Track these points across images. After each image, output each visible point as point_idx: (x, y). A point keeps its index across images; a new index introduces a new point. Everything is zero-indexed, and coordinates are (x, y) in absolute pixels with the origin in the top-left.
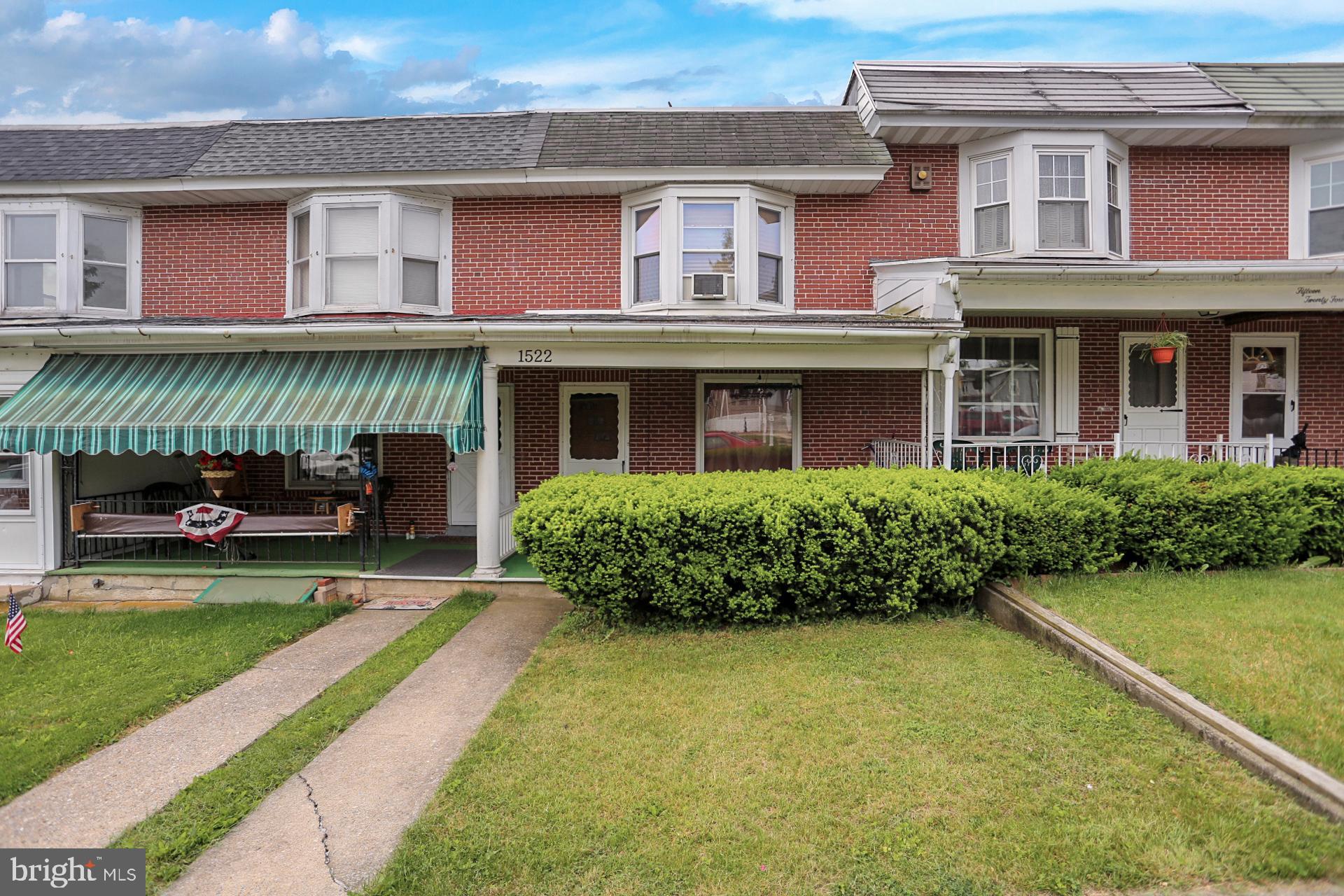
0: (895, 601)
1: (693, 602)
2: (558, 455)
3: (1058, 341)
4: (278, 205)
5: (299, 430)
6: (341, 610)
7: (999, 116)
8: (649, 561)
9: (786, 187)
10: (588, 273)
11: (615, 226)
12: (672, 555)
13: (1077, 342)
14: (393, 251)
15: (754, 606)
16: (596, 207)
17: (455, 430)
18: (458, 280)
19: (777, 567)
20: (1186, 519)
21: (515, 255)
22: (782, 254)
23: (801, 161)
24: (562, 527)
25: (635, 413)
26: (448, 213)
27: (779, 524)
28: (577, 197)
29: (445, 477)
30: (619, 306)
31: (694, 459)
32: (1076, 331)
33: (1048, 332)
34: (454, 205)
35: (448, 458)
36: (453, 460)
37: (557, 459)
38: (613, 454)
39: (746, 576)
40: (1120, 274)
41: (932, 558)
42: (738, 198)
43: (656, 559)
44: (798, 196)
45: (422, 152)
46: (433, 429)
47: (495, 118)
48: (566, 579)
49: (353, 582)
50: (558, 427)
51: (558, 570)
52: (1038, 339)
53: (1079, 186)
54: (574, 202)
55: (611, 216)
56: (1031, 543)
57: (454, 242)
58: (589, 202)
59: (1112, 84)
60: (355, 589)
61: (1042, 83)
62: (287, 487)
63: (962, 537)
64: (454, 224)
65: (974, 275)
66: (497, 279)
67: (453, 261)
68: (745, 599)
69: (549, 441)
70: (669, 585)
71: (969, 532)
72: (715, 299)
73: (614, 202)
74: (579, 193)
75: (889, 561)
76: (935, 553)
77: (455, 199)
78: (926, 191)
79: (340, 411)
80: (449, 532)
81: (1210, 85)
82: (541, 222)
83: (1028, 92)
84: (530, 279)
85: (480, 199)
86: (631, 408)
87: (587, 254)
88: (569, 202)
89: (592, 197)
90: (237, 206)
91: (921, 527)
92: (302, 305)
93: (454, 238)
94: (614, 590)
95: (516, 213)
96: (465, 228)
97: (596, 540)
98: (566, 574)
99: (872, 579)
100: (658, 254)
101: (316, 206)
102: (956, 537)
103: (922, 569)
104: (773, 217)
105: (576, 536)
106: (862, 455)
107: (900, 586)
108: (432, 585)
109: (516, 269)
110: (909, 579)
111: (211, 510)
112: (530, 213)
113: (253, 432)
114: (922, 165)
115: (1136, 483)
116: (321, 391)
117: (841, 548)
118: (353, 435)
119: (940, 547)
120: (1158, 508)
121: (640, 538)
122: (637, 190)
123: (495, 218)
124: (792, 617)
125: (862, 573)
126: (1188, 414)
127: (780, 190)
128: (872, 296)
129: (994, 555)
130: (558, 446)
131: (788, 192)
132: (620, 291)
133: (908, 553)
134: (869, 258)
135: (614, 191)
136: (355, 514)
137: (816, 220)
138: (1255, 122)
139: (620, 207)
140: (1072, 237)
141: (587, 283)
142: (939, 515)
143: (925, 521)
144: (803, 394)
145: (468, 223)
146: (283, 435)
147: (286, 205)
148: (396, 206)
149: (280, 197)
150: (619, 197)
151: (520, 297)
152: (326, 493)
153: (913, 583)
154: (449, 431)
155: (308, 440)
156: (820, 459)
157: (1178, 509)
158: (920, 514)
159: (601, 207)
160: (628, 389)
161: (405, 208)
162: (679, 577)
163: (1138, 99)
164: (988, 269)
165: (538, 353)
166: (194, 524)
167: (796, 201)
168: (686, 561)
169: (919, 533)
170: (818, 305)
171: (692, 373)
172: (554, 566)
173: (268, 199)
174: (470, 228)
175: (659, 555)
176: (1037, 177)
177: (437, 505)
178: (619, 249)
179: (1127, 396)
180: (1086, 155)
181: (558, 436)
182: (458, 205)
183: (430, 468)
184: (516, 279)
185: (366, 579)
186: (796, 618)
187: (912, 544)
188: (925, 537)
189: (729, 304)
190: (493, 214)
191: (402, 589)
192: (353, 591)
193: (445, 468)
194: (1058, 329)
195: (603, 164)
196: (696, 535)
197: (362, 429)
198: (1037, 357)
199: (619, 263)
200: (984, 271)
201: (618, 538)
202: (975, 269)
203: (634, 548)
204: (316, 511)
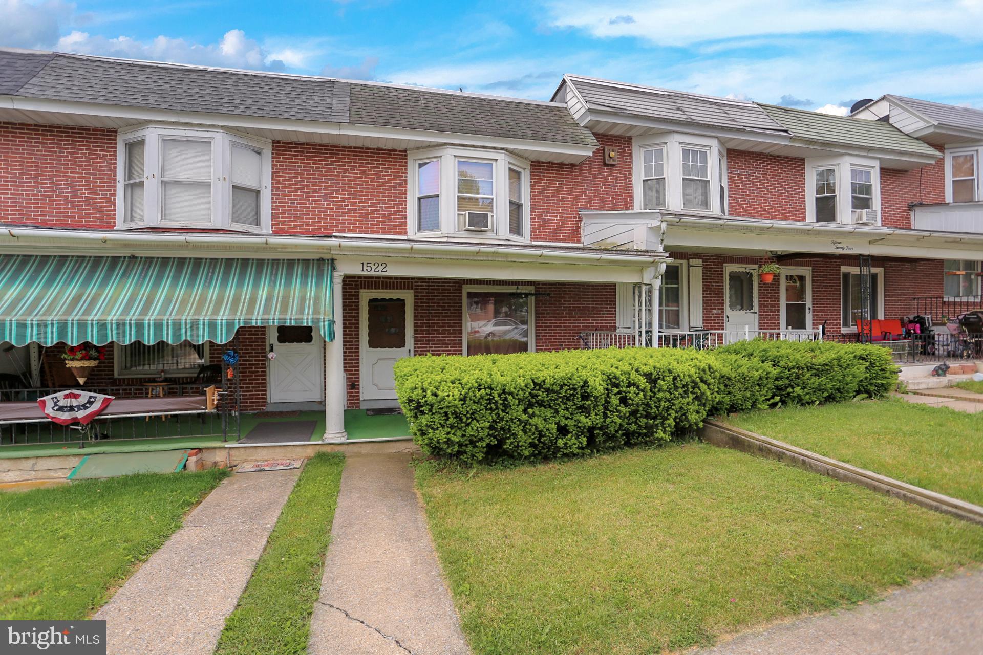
0: (660, 434)
1: (532, 445)
2: (358, 345)
3: (691, 268)
4: (108, 131)
5: (186, 323)
6: (222, 474)
7: (661, 121)
8: (510, 416)
9: (526, 155)
10: (382, 207)
11: (403, 173)
12: (525, 411)
13: (701, 269)
14: (224, 179)
15: (575, 444)
16: (388, 158)
17: (326, 323)
18: (276, 206)
19: (593, 416)
20: (808, 375)
21: (324, 190)
22: (523, 202)
23: (540, 138)
24: (451, 394)
25: (418, 313)
26: (268, 153)
27: (597, 385)
28: (374, 149)
29: (265, 364)
30: (406, 233)
31: (461, 347)
32: (699, 262)
33: (684, 262)
34: (273, 146)
35: (268, 348)
36: (272, 350)
37: (358, 348)
38: (402, 345)
39: (570, 423)
40: (751, 227)
41: (683, 404)
42: (496, 160)
43: (515, 414)
44: (532, 162)
45: (249, 101)
46: (307, 322)
47: (304, 81)
48: (448, 433)
49: (217, 451)
50: (358, 324)
51: (443, 426)
52: (678, 267)
53: (704, 170)
54: (371, 153)
55: (400, 166)
56: (729, 393)
57: (273, 176)
58: (383, 154)
59: (716, 109)
60: (220, 457)
61: (681, 103)
62: (116, 376)
63: (700, 390)
64: (273, 161)
65: (676, 222)
66: (309, 207)
67: (272, 191)
68: (571, 440)
69: (352, 335)
70: (521, 433)
71: (704, 387)
72: (481, 231)
73: (402, 155)
74: (376, 146)
75: (658, 408)
76: (685, 401)
77: (274, 142)
78: (613, 166)
79: (220, 308)
80: (269, 409)
81: (767, 117)
82: (345, 166)
83: (674, 108)
84: (337, 209)
85: (295, 144)
86: (415, 309)
87: (381, 193)
88: (368, 153)
89: (385, 150)
90: (64, 128)
91: (679, 385)
92: (131, 220)
93: (273, 172)
94: (482, 439)
95: (325, 157)
96: (283, 166)
97: (474, 402)
98: (449, 430)
99: (646, 421)
100: (438, 196)
101: (152, 136)
102: (696, 390)
103: (676, 412)
104: (516, 176)
105: (461, 400)
106: (575, 342)
107: (662, 424)
108: (289, 449)
109: (325, 201)
110: (668, 419)
111: (79, 395)
112: (336, 158)
113: (140, 325)
114: (611, 148)
115: (778, 354)
116: (198, 291)
117: (632, 400)
118: (237, 327)
119: (688, 397)
120: (793, 368)
121: (506, 399)
122: (422, 148)
123: (307, 160)
124: (592, 451)
125: (640, 417)
126: (759, 315)
127: (522, 157)
128: (580, 234)
129: (713, 401)
130: (358, 338)
131: (526, 159)
132: (406, 222)
133: (670, 402)
134: (579, 208)
135: (402, 148)
136: (219, 395)
137: (544, 180)
138: (793, 142)
139: (406, 159)
140: (700, 203)
141: (381, 214)
142: (690, 376)
143: (681, 380)
144: (536, 301)
145: (285, 162)
146: (170, 327)
147: (116, 132)
148: (227, 143)
149: (111, 125)
150: (406, 152)
151: (328, 223)
152: (158, 379)
153: (671, 421)
154: (322, 324)
155: (195, 332)
156: (547, 346)
157: (803, 369)
158: (678, 376)
159: (392, 158)
160: (413, 295)
161: (234, 144)
162: (528, 427)
163: (733, 120)
164: (684, 219)
165: (377, 265)
166: (61, 409)
167: (531, 165)
168: (534, 415)
169: (676, 388)
170: (546, 239)
171: (460, 283)
172: (440, 424)
173: (99, 125)
174: (287, 166)
175: (517, 411)
176: (682, 163)
177: (259, 387)
178: (406, 191)
179: (728, 304)
180: (708, 152)
181: (358, 331)
182: (277, 146)
183: (252, 357)
184: (325, 208)
185: (230, 448)
186: (595, 451)
187: (672, 396)
188: (680, 391)
189: (491, 235)
190: (306, 156)
191: (263, 454)
192: (218, 459)
193: (266, 357)
194: (691, 260)
195: (401, 126)
196: (542, 395)
197: (245, 323)
198: (677, 278)
199: (406, 201)
200: (682, 220)
201: (490, 401)
202: (676, 219)
203: (501, 407)
204: (150, 396)
